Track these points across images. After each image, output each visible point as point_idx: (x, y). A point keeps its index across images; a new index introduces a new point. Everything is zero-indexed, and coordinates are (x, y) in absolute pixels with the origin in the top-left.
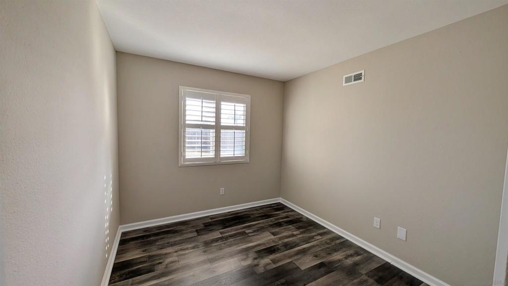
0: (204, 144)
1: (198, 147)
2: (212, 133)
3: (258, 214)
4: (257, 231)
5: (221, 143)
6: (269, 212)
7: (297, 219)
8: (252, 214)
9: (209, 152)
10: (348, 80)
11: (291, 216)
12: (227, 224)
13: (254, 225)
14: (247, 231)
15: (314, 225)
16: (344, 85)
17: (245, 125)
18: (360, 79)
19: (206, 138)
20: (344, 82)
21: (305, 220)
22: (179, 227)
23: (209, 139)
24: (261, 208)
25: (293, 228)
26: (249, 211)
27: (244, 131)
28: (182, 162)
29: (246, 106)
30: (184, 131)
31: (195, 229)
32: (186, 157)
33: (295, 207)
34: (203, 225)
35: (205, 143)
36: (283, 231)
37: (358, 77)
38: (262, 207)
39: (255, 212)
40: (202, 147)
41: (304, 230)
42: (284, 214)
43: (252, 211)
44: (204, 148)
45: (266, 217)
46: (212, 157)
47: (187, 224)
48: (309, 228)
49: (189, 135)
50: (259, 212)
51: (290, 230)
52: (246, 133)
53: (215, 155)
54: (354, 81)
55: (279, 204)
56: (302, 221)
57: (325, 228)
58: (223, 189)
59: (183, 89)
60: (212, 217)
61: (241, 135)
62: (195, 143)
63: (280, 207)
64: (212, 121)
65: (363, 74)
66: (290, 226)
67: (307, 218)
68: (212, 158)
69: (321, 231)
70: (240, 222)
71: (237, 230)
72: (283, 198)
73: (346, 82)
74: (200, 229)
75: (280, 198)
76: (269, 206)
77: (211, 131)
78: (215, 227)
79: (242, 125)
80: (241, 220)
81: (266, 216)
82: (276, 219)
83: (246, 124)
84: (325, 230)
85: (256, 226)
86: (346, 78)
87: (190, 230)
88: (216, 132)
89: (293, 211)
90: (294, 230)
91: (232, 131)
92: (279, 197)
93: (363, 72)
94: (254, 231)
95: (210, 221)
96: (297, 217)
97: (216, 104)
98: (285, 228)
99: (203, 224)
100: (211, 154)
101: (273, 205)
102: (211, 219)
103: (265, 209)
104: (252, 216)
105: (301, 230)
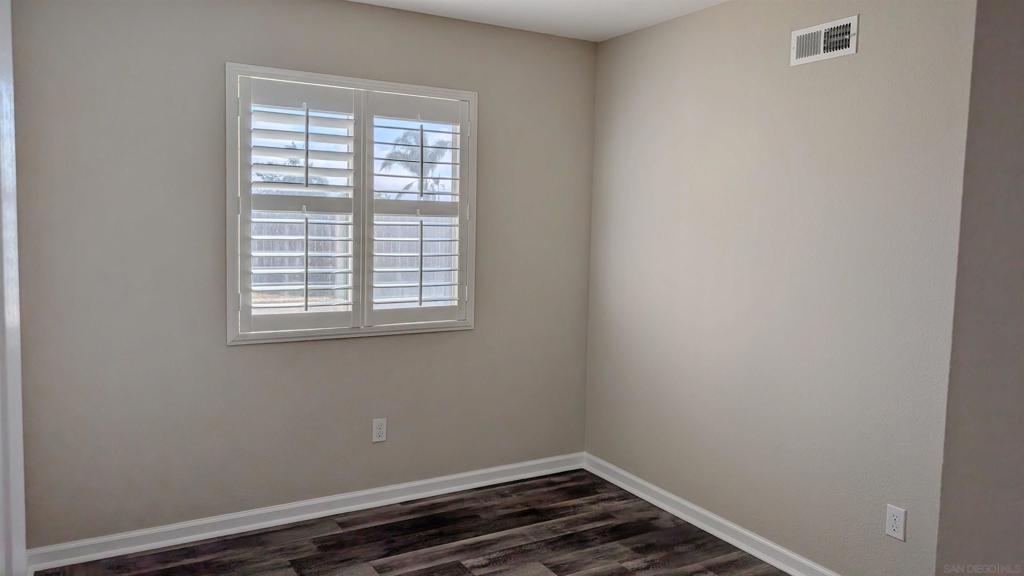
0: (313, 265)
1: (292, 277)
2: (341, 227)
3: (508, 508)
4: (504, 559)
5: (375, 259)
6: (540, 502)
7: (640, 521)
8: (486, 509)
9: (330, 292)
10: (806, 46)
11: (617, 512)
12: (400, 541)
13: (490, 543)
14: (468, 563)
15: (695, 539)
16: (794, 61)
17: (457, 199)
18: (846, 43)
19: (321, 245)
20: (793, 53)
21: (670, 524)
22: (229, 552)
23: (333, 250)
24: (516, 490)
25: (623, 549)
26: (473, 499)
27: (456, 220)
28: (238, 330)
29: (462, 133)
30: (247, 222)
31: (285, 560)
32: (254, 312)
33: (635, 484)
34: (315, 547)
35: (320, 261)
36: (590, 559)
37: (837, 39)
38: (519, 486)
39: (496, 502)
40: (307, 277)
41: (662, 554)
42: (598, 508)
43: (487, 498)
44: (314, 280)
45: (534, 517)
46: (342, 309)
47: (262, 544)
48: (681, 549)
49: (260, 233)
50: (509, 500)
51: (615, 557)
52: (462, 225)
53: (355, 304)
54: (826, 49)
55: (580, 474)
56: (657, 529)
57: (733, 549)
58: (383, 421)
59: (240, 77)
60: (343, 520)
61: (445, 233)
62: (281, 262)
63: (583, 484)
64: (340, 184)
65: (853, 30)
66: (615, 544)
67: (675, 519)
68: (346, 313)
69: (720, 559)
70: (441, 534)
71: (431, 560)
72: (594, 454)
73: (801, 53)
74: (307, 559)
75: (585, 454)
76: (547, 481)
77: (339, 218)
78: (355, 552)
79: (448, 199)
80: (446, 529)
81: (534, 514)
82: (569, 524)
83: (462, 195)
84: (733, 556)
85: (498, 547)
86: (800, 39)
87: (272, 561)
88: (356, 223)
89: (626, 496)
90: (626, 557)
91: (415, 220)
92: (582, 450)
93: (853, 20)
94: (492, 562)
95: (340, 531)
96: (641, 515)
97: (357, 123)
98: (597, 551)
99: (315, 541)
100: (340, 302)
101: (556, 479)
102: (342, 525)
103: (529, 492)
104: (483, 516)
105: (650, 557)
